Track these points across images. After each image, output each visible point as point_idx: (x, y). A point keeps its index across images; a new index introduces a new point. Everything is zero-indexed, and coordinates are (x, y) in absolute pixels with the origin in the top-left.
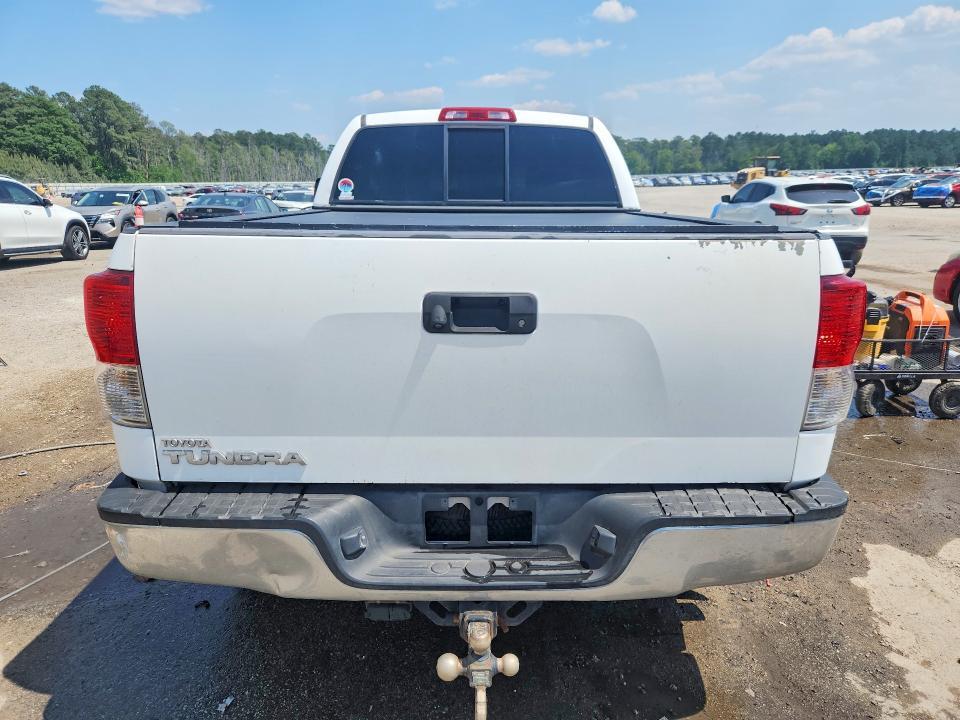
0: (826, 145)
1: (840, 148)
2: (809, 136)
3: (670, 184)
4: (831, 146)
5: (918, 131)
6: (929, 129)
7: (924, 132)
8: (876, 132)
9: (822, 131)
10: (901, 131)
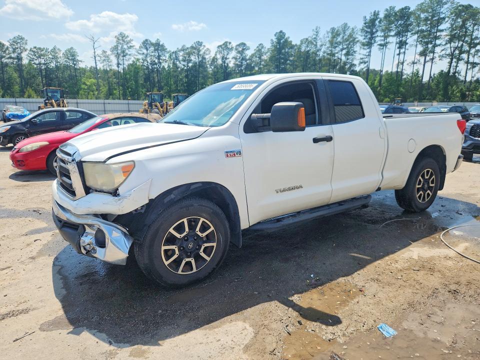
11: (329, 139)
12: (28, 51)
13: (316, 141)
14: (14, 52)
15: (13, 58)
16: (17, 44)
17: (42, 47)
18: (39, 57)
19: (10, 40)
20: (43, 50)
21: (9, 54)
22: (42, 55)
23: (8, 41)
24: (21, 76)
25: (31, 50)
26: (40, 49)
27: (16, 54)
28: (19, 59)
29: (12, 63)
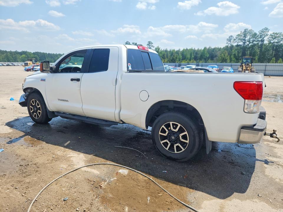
0: (22, 55)
1: (27, 56)
2: (15, 52)
3: (8, 65)
4: (24, 56)
5: (48, 53)
6: (50, 53)
7: (49, 54)
8: (36, 52)
9: (20, 51)
10: (43, 53)
11: (78, 80)
12: (268, 36)
13: (72, 80)
14: (261, 37)
15: (259, 41)
16: (263, 32)
17: (278, 32)
18: (275, 38)
19: (260, 31)
20: (278, 34)
21: (258, 38)
22: (276, 37)
23: (259, 32)
24: (261, 51)
25: (270, 35)
26: (276, 33)
27: (261, 39)
28: (263, 41)
29: (258, 44)
